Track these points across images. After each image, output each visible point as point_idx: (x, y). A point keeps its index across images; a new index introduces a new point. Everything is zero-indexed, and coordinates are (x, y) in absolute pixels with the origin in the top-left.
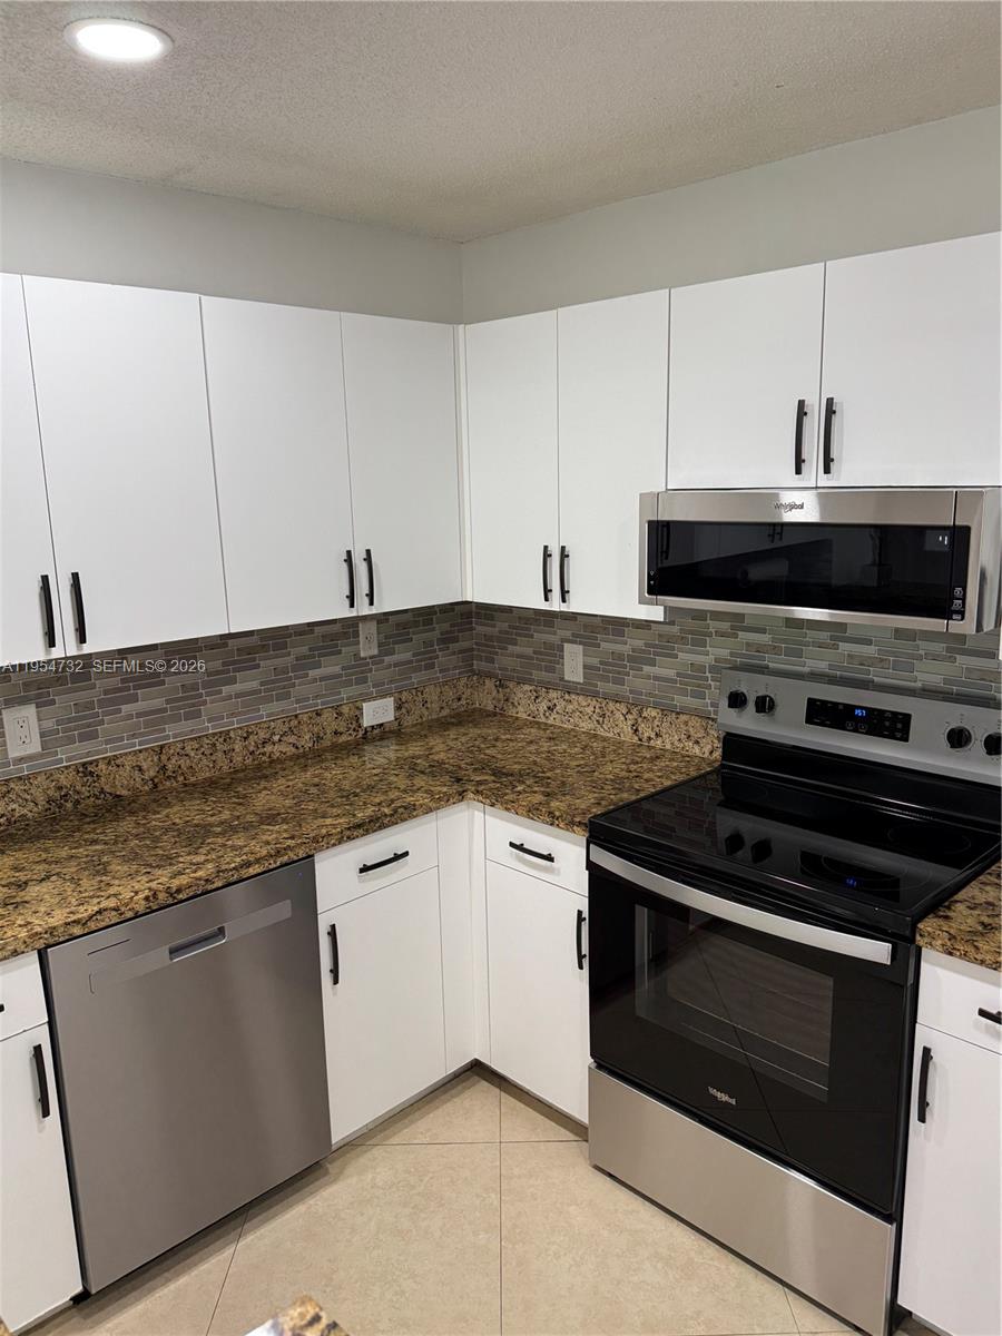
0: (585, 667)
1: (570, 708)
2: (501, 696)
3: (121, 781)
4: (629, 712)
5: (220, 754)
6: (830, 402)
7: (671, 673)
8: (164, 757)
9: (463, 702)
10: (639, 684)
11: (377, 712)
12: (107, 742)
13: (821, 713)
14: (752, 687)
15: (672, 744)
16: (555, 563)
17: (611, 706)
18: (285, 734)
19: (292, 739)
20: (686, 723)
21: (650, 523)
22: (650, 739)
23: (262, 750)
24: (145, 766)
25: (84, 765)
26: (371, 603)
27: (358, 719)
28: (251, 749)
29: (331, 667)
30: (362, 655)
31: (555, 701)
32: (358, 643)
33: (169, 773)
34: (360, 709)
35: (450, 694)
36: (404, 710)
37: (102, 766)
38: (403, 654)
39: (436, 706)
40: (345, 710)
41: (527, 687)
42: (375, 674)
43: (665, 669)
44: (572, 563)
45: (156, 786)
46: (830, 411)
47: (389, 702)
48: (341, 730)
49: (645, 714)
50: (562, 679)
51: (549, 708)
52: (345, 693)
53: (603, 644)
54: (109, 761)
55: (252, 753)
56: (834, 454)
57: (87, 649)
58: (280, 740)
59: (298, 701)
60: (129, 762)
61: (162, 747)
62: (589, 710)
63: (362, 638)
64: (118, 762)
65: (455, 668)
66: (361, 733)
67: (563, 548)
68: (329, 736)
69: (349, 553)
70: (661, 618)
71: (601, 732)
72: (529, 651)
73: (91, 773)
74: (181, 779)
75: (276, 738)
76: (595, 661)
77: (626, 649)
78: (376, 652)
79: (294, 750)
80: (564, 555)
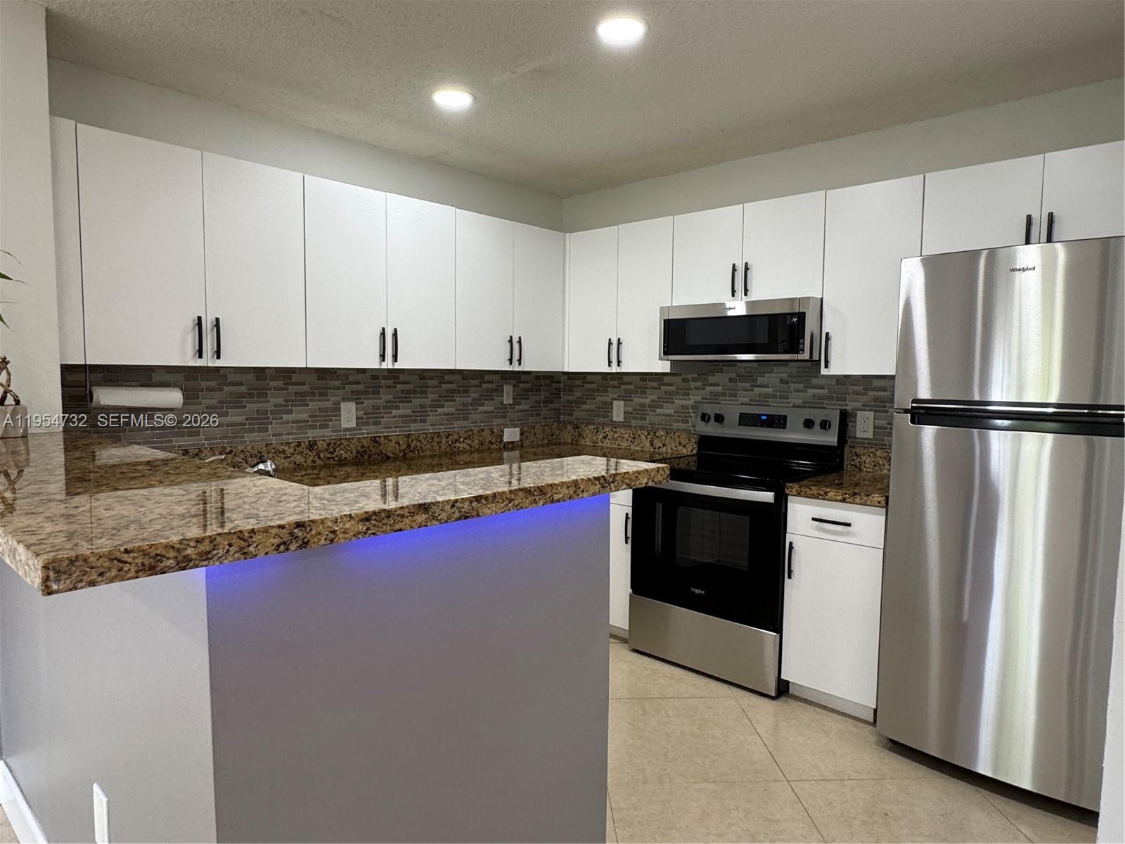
0: (625, 413)
1: (616, 436)
2: (576, 433)
3: (390, 449)
4: (648, 434)
5: (435, 443)
6: (746, 264)
7: (672, 411)
8: (410, 440)
9: (554, 437)
10: (656, 419)
11: (511, 434)
12: (385, 428)
13: (746, 420)
14: (711, 410)
15: (671, 449)
16: (615, 348)
17: (639, 432)
18: (465, 438)
19: (469, 442)
20: (679, 437)
21: (665, 321)
22: (660, 447)
23: (454, 445)
24: (401, 443)
25: (374, 437)
26: (520, 364)
27: (501, 436)
28: (450, 443)
29: (488, 407)
30: (505, 402)
31: (608, 433)
32: (503, 396)
33: (411, 449)
34: (503, 431)
35: (548, 431)
36: (524, 436)
37: (382, 439)
38: (525, 406)
39: (540, 437)
40: (495, 431)
41: (592, 427)
42: (511, 414)
43: (668, 410)
44: (623, 347)
45: (405, 454)
46: (747, 269)
47: (518, 430)
48: (493, 441)
49: (657, 434)
50: (612, 421)
51: (604, 437)
52: (496, 422)
53: (635, 400)
54: (386, 437)
55: (450, 445)
56: (748, 288)
57: (397, 366)
58: (463, 441)
59: (473, 423)
60: (394, 439)
61: (409, 434)
62: (627, 436)
63: (505, 394)
64: (390, 438)
65: (551, 418)
66: (503, 445)
67: (619, 339)
68: (486, 444)
69: (511, 337)
70: (668, 370)
71: (633, 447)
72: (593, 407)
73: (377, 442)
74: (417, 453)
75: (462, 440)
76: (630, 409)
77: (647, 401)
78: (511, 402)
79: (469, 448)
80: (619, 343)
